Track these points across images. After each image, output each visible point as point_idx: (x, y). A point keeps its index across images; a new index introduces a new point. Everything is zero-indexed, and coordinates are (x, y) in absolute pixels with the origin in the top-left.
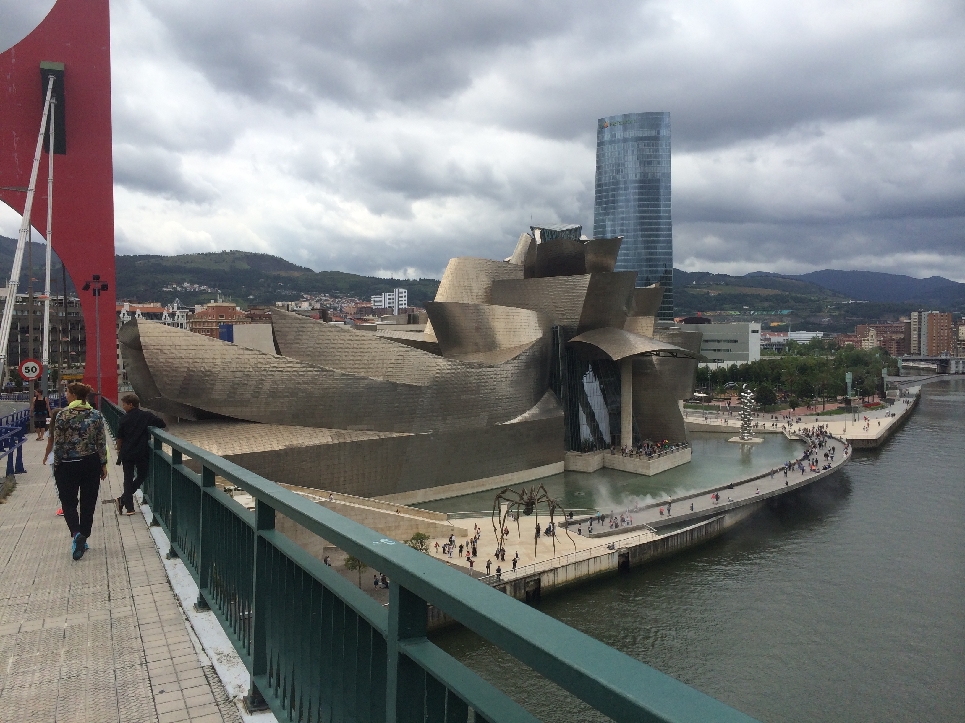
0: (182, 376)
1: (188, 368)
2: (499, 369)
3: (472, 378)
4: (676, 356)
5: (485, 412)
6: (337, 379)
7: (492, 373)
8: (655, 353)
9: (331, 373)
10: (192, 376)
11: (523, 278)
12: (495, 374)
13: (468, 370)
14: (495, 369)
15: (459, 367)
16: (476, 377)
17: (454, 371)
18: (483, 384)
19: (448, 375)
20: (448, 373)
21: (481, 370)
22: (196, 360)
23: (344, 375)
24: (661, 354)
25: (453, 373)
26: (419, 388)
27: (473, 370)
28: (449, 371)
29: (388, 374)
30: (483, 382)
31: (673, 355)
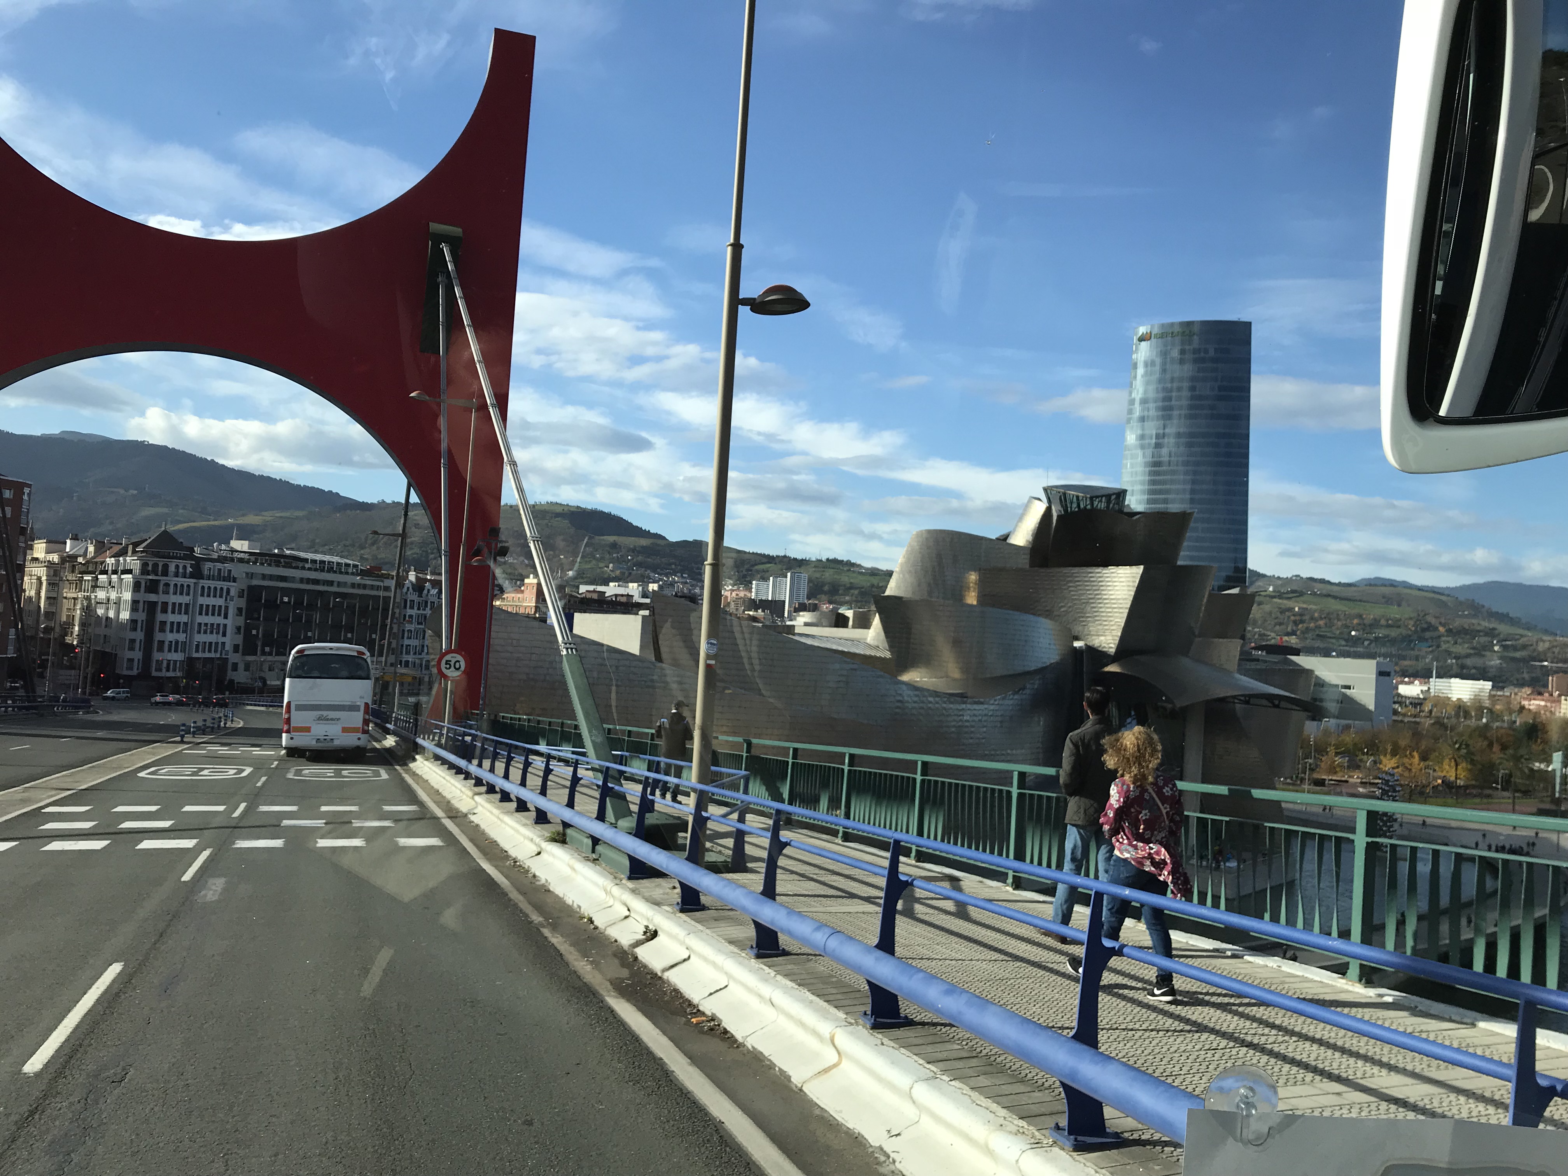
2: (992, 707)
3: (949, 719)
4: (1277, 706)
7: (980, 712)
8: (1242, 698)
11: (1028, 566)
12: (986, 715)
13: (944, 705)
14: (986, 706)
15: (931, 699)
16: (956, 718)
17: (921, 705)
18: (966, 730)
19: (914, 712)
20: (914, 708)
21: (964, 706)
24: (1252, 701)
25: (922, 708)
27: (952, 706)
28: (914, 705)
30: (967, 727)
31: (1273, 703)
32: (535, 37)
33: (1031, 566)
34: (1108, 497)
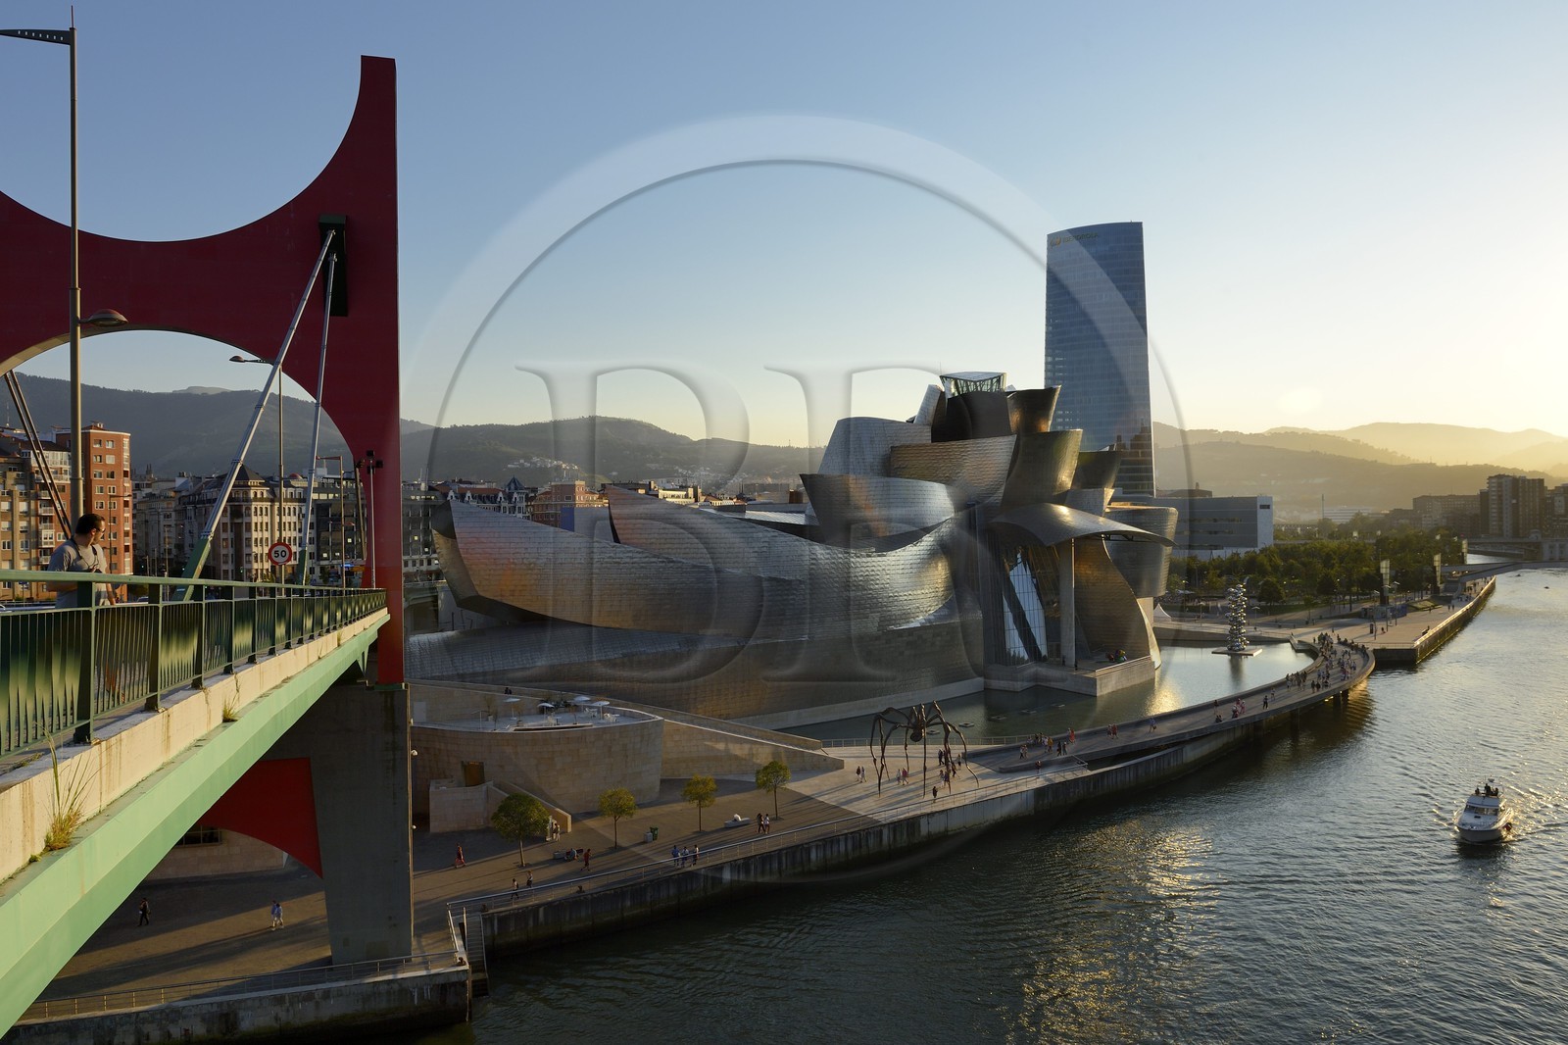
0: (502, 569)
1: (509, 559)
2: (894, 558)
3: (857, 570)
4: (1132, 540)
5: (874, 612)
6: (686, 572)
7: (884, 563)
8: (1103, 535)
9: (680, 565)
10: (513, 569)
11: (930, 441)
19: (827, 566)
21: (869, 559)
23: (694, 566)
24: (1111, 536)
26: (790, 582)
27: (858, 559)
29: (751, 565)
30: (873, 575)
31: (1128, 538)
32: (392, 61)
33: (932, 442)
34: (992, 379)
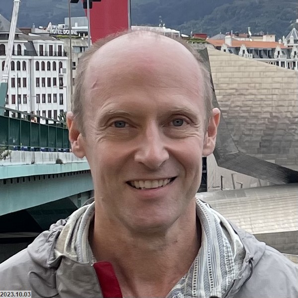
0: (264, 123)
1: (271, 113)
10: (276, 123)
22: (281, 103)
